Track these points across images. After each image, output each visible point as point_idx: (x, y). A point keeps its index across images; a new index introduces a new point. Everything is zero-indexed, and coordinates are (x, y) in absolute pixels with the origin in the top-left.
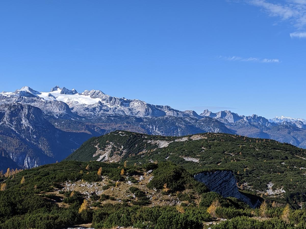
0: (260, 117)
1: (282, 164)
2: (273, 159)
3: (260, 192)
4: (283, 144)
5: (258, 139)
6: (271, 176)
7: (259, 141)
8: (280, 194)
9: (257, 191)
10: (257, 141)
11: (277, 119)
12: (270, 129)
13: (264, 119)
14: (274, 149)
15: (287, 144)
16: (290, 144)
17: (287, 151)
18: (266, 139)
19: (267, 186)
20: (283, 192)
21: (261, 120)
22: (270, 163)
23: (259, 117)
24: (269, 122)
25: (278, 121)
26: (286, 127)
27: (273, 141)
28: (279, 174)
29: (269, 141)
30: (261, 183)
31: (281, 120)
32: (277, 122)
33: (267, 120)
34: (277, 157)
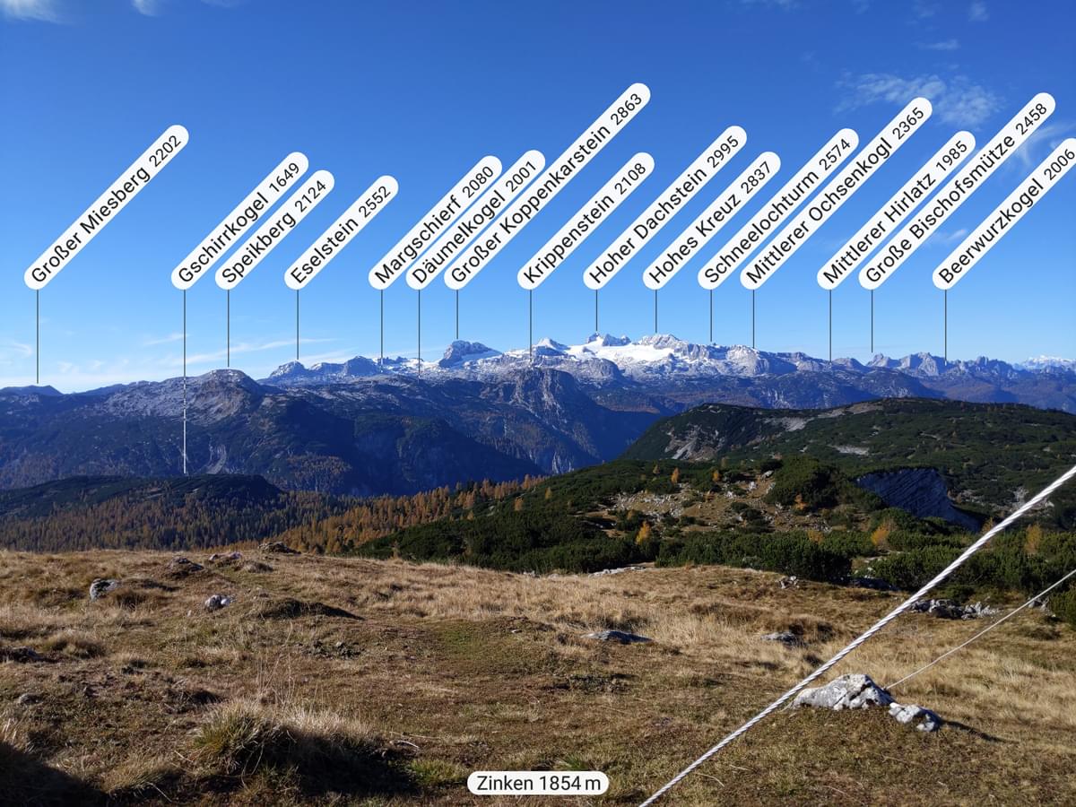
0: (995, 362)
1: (1045, 450)
2: (1024, 441)
3: (1000, 507)
4: (1045, 411)
5: (992, 404)
6: (1021, 476)
7: (993, 410)
8: (1042, 510)
9: (993, 505)
10: (989, 409)
11: (1032, 363)
12: (1016, 383)
13: (1002, 364)
14: (1027, 421)
15: (1055, 411)
16: (1061, 412)
17: (1054, 424)
18: (1009, 404)
19: (1013, 496)
20: (1050, 507)
21: (997, 367)
22: (1017, 450)
23: (993, 361)
24: (1013, 370)
25: (1034, 367)
26: (1052, 377)
27: (1024, 407)
28: (1039, 470)
29: (1015, 406)
30: (1000, 489)
31: (1039, 364)
32: (1030, 367)
33: (1009, 367)
34: (1033, 438)
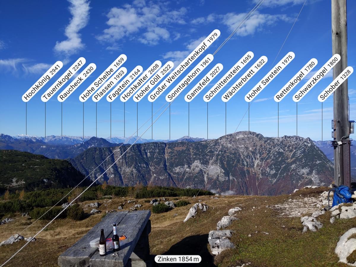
0: (7, 136)
1: (23, 165)
2: (16, 162)
3: (7, 185)
4: (23, 152)
5: (5, 150)
6: (15, 174)
7: (6, 152)
8: (21, 185)
9: (5, 184)
10: (4, 152)
11: (19, 136)
12: (14, 143)
13: (9, 136)
14: (17, 156)
15: (26, 152)
16: (28, 152)
17: (26, 156)
18: (10, 150)
19: (12, 181)
20: (24, 183)
22: (14, 165)
24: (13, 139)
25: (20, 138)
26: (25, 141)
27: (16, 151)
28: (21, 172)
29: (13, 151)
30: (7, 179)
31: (21, 137)
32: (18, 138)
33: (11, 137)
34: (19, 161)
